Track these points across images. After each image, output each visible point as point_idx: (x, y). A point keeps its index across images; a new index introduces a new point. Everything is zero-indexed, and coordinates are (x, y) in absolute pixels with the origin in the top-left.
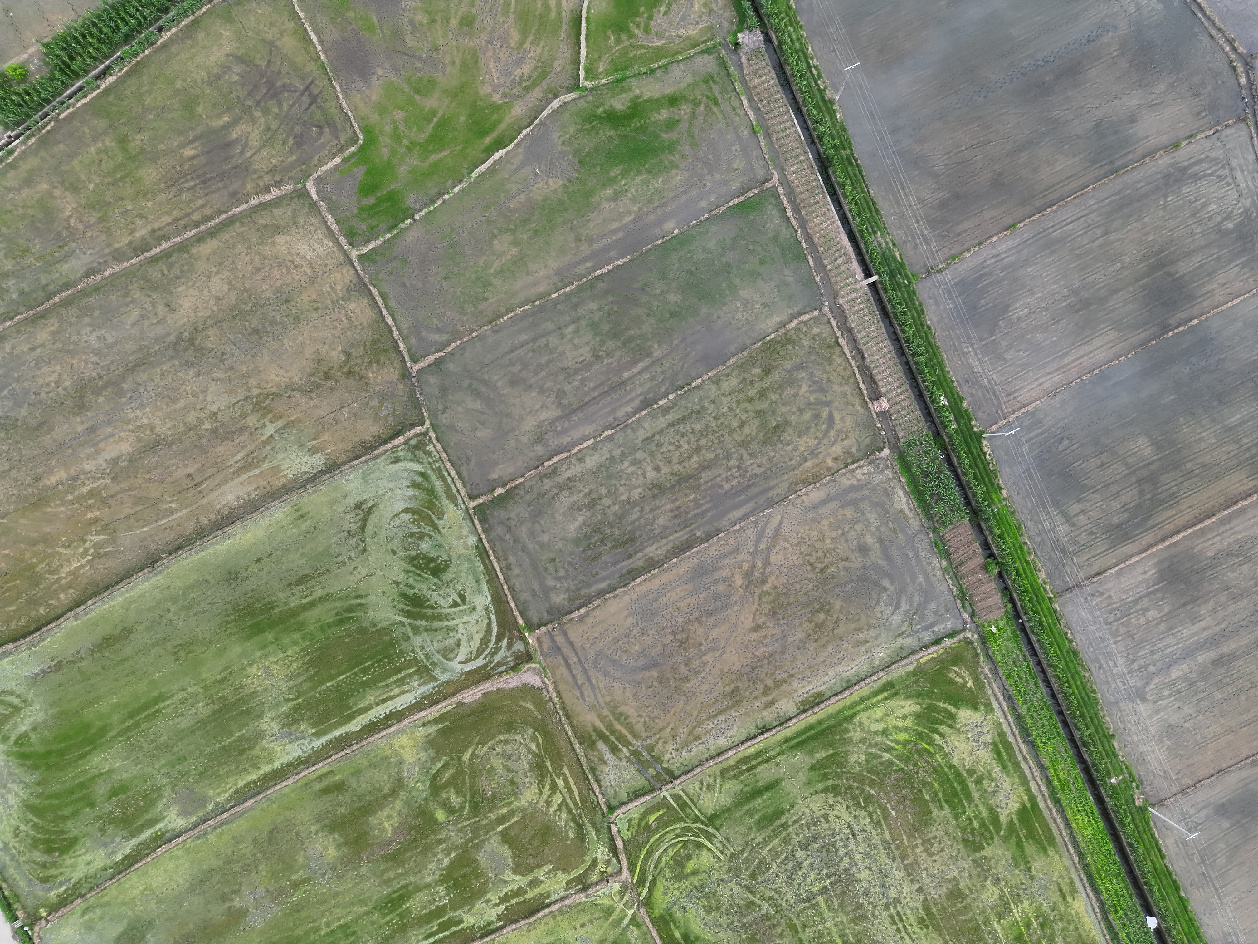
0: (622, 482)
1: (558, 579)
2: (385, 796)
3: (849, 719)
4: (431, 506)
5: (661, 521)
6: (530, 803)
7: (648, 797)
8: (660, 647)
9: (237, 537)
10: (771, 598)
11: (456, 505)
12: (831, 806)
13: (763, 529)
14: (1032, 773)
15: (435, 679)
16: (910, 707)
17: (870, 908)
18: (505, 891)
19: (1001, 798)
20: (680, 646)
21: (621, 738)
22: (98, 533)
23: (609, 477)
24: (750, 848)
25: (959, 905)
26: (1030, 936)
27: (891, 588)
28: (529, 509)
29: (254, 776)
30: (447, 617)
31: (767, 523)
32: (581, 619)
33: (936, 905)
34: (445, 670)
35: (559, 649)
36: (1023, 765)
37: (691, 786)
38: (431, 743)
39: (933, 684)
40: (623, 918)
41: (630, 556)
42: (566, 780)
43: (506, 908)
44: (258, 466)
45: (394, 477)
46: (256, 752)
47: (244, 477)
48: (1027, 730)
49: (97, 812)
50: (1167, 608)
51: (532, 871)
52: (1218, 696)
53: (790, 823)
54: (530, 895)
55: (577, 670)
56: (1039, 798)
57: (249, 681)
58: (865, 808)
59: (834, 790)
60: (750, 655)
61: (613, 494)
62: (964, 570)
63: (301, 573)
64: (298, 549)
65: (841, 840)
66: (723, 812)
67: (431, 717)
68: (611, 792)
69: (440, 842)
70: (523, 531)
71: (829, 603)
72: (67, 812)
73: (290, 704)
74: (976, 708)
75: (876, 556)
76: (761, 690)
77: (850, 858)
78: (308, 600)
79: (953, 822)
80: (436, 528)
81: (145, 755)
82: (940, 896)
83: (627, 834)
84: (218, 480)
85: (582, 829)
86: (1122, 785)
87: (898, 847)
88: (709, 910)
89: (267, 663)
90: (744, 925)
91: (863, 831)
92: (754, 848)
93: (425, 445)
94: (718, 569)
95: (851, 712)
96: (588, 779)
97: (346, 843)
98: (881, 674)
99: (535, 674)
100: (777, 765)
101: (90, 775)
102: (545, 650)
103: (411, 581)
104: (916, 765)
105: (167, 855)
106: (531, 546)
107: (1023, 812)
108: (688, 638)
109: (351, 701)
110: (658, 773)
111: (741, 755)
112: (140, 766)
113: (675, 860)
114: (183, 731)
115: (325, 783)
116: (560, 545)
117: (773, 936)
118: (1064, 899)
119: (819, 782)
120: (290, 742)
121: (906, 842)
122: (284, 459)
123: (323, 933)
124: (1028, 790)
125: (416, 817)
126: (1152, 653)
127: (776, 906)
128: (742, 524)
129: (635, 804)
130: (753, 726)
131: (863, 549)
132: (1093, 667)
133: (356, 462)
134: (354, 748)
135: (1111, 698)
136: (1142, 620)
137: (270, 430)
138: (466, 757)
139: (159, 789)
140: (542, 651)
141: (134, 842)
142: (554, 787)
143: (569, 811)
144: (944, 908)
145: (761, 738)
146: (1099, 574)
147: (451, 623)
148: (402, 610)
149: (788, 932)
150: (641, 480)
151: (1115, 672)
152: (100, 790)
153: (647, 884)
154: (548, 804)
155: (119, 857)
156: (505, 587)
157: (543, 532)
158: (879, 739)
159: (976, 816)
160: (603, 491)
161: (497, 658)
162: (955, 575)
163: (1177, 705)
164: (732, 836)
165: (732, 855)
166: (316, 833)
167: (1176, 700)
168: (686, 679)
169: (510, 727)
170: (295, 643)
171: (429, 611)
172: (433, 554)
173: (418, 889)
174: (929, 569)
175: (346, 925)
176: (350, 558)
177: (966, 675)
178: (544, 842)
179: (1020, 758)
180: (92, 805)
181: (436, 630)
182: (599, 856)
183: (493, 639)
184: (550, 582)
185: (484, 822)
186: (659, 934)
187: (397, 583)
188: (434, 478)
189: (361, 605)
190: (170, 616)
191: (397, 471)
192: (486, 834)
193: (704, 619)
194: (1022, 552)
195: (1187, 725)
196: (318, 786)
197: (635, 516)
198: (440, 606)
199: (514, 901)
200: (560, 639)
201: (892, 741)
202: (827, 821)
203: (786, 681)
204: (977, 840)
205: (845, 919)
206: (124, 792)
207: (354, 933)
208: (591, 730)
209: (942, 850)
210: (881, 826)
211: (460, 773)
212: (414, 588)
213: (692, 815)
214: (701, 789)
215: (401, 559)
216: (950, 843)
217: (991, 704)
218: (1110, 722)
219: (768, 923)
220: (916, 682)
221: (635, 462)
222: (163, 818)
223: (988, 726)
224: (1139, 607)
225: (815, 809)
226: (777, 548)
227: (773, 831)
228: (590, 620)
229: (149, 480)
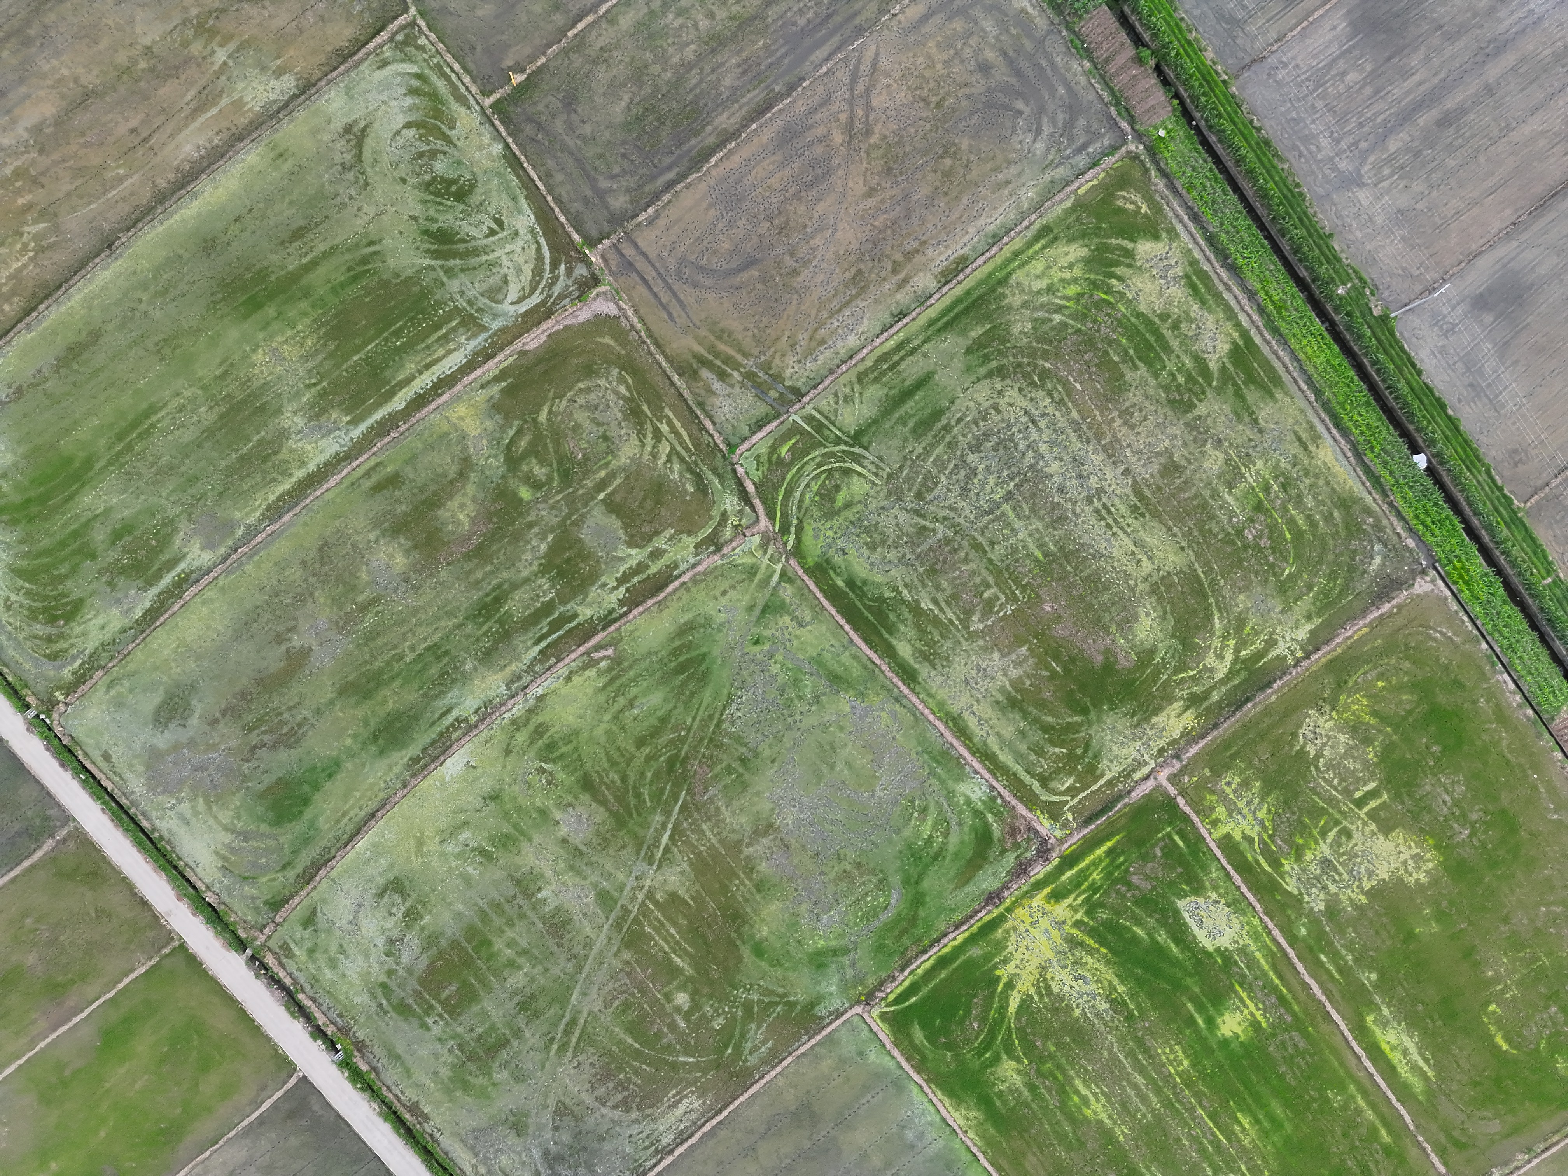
0: (670, 41)
1: (613, 177)
2: (451, 482)
3: (1004, 282)
4: (438, 114)
5: (728, 81)
6: (632, 459)
7: (775, 424)
8: (755, 240)
9: (206, 195)
10: (881, 151)
11: (469, 108)
12: (1000, 393)
13: (857, 67)
14: (1239, 302)
15: (485, 329)
16: (1076, 251)
17: (1069, 506)
18: (622, 569)
19: (1206, 340)
20: (780, 233)
21: (728, 360)
22: (35, 222)
23: (651, 36)
24: (909, 463)
25: (1178, 481)
26: (1271, 501)
27: (1027, 110)
28: (560, 96)
29: (287, 486)
30: (485, 250)
31: (860, 58)
32: (651, 221)
33: (1149, 486)
34: (495, 316)
35: (631, 264)
36: (1226, 296)
37: (824, 402)
38: (496, 407)
39: (1100, 218)
40: (771, 576)
41: (697, 133)
42: (670, 423)
43: (628, 590)
44: (215, 104)
45: (385, 85)
46: (284, 455)
47: (201, 120)
48: (1223, 250)
49: (100, 563)
50: (1369, 67)
51: (650, 540)
52: (1451, 163)
53: (953, 423)
54: (654, 569)
55: (658, 287)
56: (1253, 333)
57: (257, 371)
58: (1043, 387)
59: (1001, 372)
60: (869, 227)
61: (662, 59)
62: (1112, 68)
63: (294, 226)
64: (284, 197)
65: (1020, 431)
66: (869, 426)
67: (490, 376)
68: (728, 428)
69: (531, 525)
70: (559, 125)
71: (955, 144)
72: (63, 570)
73: (313, 390)
74: (1156, 237)
75: (1002, 75)
76: (889, 269)
77: (1035, 451)
78: (308, 258)
79: (1152, 381)
80: (448, 140)
81: (146, 483)
82: (1152, 475)
83: (757, 475)
84: (169, 129)
85: (702, 479)
86: (1353, 294)
87: (1090, 427)
88: (872, 547)
89: (274, 344)
90: (918, 556)
91: (1044, 415)
92: (914, 462)
93: (416, 38)
94: (811, 127)
95: (1005, 272)
96: (697, 417)
97: (415, 547)
98: (1034, 217)
99: (606, 300)
100: (925, 355)
101: (83, 520)
102: (614, 268)
103: (432, 212)
104: (1095, 321)
105: (198, 599)
106: (570, 142)
107: (1236, 353)
108: (787, 222)
109: (387, 374)
110: (781, 394)
111: (878, 352)
112: (142, 497)
113: (821, 495)
114: (187, 445)
115: (375, 479)
116: (607, 135)
117: (955, 562)
118: (1306, 449)
119: (981, 366)
120: (323, 437)
121: (1099, 418)
122: (245, 88)
123: (408, 659)
124: (1238, 325)
125: (495, 501)
126: (1361, 125)
127: (954, 526)
128: (830, 64)
129: (760, 435)
130: (887, 315)
131: (985, 68)
132: (1291, 156)
133: (334, 74)
134: (401, 429)
135: (1321, 191)
136: (1342, 88)
137: (221, 56)
138: (543, 417)
139: (172, 522)
140: (610, 270)
141: (154, 592)
142: (658, 435)
143: (682, 460)
144: (1159, 489)
145: (900, 324)
146: (1279, 40)
147: (492, 256)
148: (428, 251)
149: (973, 554)
150: (693, 33)
151: (1319, 157)
152: (99, 536)
153: (793, 530)
154: (655, 456)
155: (138, 613)
156: (549, 198)
157: (583, 122)
158: (1045, 299)
159: (1179, 370)
160: (649, 56)
161: (557, 290)
162: (1102, 77)
163: (1403, 184)
164: (884, 452)
165: (890, 476)
166: (377, 541)
167: (1401, 178)
168: (795, 272)
169: (589, 371)
170: (305, 314)
171: (461, 247)
172: (452, 175)
173: (515, 586)
174: (1069, 77)
175: (435, 645)
176: (351, 198)
177: (1138, 198)
178: (658, 502)
179: (1221, 288)
180: (93, 557)
181: (475, 268)
182: (728, 507)
183: (548, 267)
184: (604, 184)
185: (581, 492)
186: (816, 583)
187: (415, 218)
188: (434, 78)
189: (375, 253)
190: (143, 306)
191: (386, 78)
192: (586, 505)
193: (803, 193)
194: (1180, 30)
195: (1420, 206)
196: (367, 484)
197: (694, 81)
198: (474, 238)
199: (636, 579)
200: (629, 251)
201: (1061, 298)
202: (999, 412)
203: (917, 251)
204: (1186, 397)
205: (1040, 526)
206: (130, 533)
207: (446, 653)
208: (690, 357)
209: (1145, 419)
210: (1065, 404)
211: (538, 438)
212: (436, 221)
213: (833, 437)
214: (837, 403)
215: (415, 187)
216: (1153, 408)
217: (1174, 229)
218: (1325, 221)
219: (947, 549)
220: (1077, 219)
221: (681, 13)
222: (185, 556)
223: (1176, 256)
224: (1334, 72)
225: (981, 400)
226: (879, 87)
227: (935, 437)
228: (662, 222)
229: (86, 145)
